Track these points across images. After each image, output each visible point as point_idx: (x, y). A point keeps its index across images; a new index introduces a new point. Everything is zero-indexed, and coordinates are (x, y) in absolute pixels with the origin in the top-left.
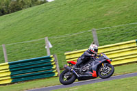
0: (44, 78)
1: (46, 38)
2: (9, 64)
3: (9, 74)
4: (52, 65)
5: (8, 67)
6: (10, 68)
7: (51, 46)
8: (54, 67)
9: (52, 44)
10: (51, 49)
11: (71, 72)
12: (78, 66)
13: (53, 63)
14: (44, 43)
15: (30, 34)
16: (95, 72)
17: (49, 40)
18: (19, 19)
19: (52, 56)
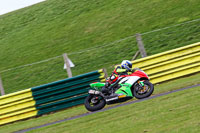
2: (32, 91)
3: (33, 103)
5: (30, 95)
6: (33, 96)
7: (72, 65)
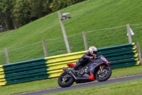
0: (126, 67)
1: (128, 25)
4: (134, 54)
8: (136, 55)
9: (134, 32)
10: (132, 36)
11: (70, 74)
12: (76, 68)
13: (135, 51)
14: (125, 30)
15: (111, 20)
16: (92, 75)
17: (131, 27)
18: (100, 5)
19: (133, 44)
